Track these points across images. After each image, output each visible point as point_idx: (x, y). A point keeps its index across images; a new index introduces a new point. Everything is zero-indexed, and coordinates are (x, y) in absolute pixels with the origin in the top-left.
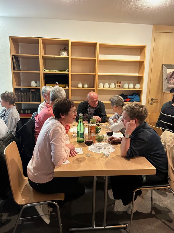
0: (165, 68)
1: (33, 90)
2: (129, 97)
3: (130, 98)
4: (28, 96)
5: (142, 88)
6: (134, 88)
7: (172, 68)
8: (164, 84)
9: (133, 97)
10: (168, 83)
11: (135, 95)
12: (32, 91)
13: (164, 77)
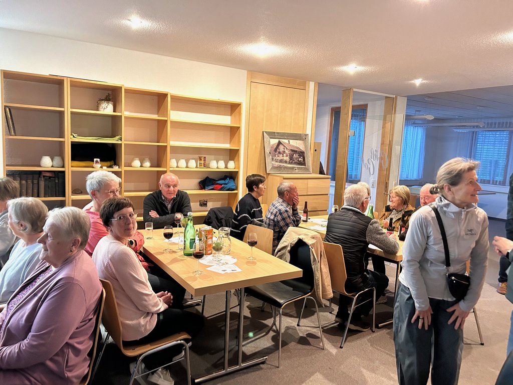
0: (267, 136)
1: (48, 174)
2: (219, 182)
3: (222, 184)
4: (36, 186)
5: (239, 168)
6: (226, 167)
7: (276, 137)
8: (268, 162)
9: (227, 181)
10: (273, 159)
11: (228, 179)
12: (44, 175)
13: (267, 151)
